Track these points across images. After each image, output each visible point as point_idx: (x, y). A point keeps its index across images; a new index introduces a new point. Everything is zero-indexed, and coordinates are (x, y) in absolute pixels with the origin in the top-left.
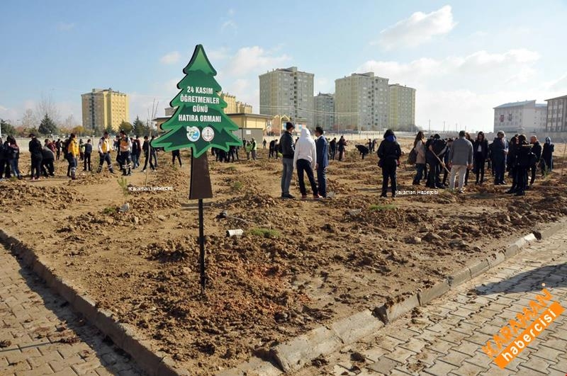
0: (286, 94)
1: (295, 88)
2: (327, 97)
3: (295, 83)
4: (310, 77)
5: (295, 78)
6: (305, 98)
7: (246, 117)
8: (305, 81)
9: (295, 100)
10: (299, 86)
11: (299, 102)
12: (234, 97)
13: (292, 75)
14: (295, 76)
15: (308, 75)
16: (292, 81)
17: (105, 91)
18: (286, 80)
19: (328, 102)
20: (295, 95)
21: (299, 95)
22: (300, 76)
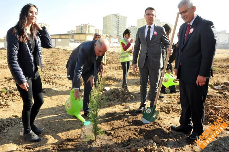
0: (114, 25)
1: (118, 23)
2: (134, 27)
3: (118, 21)
4: (125, 18)
5: (118, 18)
6: (122, 27)
7: (87, 34)
8: (123, 20)
9: (118, 28)
10: (120, 22)
11: (120, 29)
12: (94, 27)
13: (117, 17)
14: (118, 17)
15: (124, 17)
16: (117, 20)
17: (40, 23)
18: (114, 19)
19: (135, 30)
20: (118, 26)
21: (120, 26)
22: (120, 18)
